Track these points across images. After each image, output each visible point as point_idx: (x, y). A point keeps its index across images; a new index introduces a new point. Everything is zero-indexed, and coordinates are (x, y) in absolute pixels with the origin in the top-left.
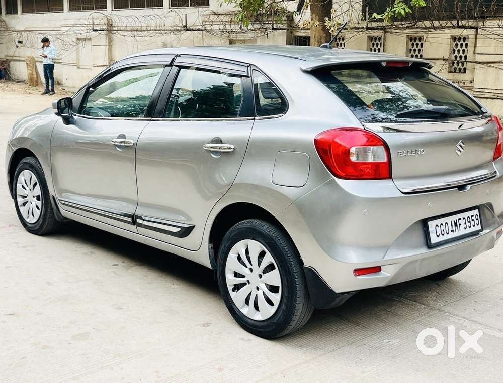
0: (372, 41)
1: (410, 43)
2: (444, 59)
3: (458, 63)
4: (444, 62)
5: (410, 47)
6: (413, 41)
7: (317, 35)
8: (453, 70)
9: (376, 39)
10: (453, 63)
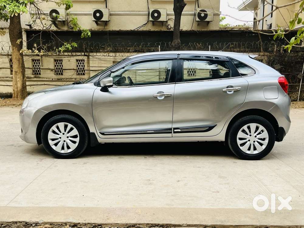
0: (33, 61)
1: (55, 62)
2: (74, 69)
3: (80, 71)
4: (74, 71)
5: (55, 64)
6: (56, 62)
7: (17, 57)
8: (78, 74)
9: (36, 61)
10: (78, 71)
